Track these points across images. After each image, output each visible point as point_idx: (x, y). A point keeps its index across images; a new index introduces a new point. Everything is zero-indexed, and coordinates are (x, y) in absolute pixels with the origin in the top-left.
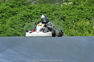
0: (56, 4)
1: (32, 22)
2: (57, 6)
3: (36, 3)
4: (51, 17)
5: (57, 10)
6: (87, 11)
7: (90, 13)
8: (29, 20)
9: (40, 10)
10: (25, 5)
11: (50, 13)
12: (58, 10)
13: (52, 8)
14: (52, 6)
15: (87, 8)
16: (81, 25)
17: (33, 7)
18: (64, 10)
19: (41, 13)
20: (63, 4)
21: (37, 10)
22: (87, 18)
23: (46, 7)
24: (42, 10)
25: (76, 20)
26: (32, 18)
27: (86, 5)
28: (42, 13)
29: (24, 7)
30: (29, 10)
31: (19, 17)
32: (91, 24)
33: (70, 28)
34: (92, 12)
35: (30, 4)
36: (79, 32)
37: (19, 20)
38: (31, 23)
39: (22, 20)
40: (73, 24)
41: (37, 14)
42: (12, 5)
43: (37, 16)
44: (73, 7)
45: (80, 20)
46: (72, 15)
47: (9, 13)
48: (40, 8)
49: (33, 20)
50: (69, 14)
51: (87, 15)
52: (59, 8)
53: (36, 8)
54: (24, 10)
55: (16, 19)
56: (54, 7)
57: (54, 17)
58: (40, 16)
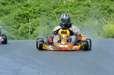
1: (29, 22)
2: (59, 3)
4: (51, 16)
5: (58, 7)
6: (96, 8)
7: (100, 11)
8: (24, 20)
9: (38, 8)
10: (19, 2)
11: (51, 11)
12: (60, 7)
13: (53, 5)
14: (53, 3)
15: (96, 5)
16: (89, 26)
17: (29, 4)
18: (67, 7)
19: (39, 11)
21: (35, 8)
22: (95, 17)
23: (45, 4)
24: (40, 8)
25: (82, 19)
26: (28, 17)
27: (95, 2)
28: (41, 11)
29: (18, 4)
30: (25, 8)
31: (13, 17)
32: (100, 24)
34: (102, 9)
35: (26, 1)
37: (12, 20)
38: (27, 23)
39: (16, 20)
40: (79, 24)
41: (34, 13)
42: (5, 2)
43: (35, 16)
44: (78, 4)
45: (87, 19)
46: (77, 13)
47: (1, 11)
48: (38, 6)
49: (29, 20)
50: (74, 12)
51: (96, 13)
52: (61, 5)
53: (34, 6)
54: (19, 8)
55: (9, 18)
56: (56, 4)
57: (55, 15)
58: (38, 15)
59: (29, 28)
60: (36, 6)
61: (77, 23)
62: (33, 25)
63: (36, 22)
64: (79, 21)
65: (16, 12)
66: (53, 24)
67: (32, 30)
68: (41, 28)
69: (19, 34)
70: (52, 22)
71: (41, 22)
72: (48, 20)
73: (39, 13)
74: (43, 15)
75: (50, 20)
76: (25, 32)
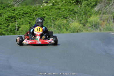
0: (36, 5)
1: (15, 22)
2: (37, 7)
3: (18, 5)
4: (32, 17)
5: (37, 10)
6: (64, 10)
7: (67, 12)
8: (12, 21)
10: (9, 7)
11: (31, 14)
13: (33, 9)
14: (33, 7)
15: (64, 8)
16: (59, 24)
17: (16, 9)
18: (43, 10)
19: (23, 13)
20: (43, 5)
21: (20, 11)
22: (64, 17)
23: (27, 8)
24: (24, 11)
25: (54, 19)
26: (15, 18)
27: (63, 6)
28: (24, 14)
29: (8, 9)
30: (13, 12)
31: (4, 18)
32: (68, 22)
33: (49, 27)
34: (69, 11)
35: (13, 6)
36: (57, 30)
37: (3, 21)
38: (14, 23)
39: (6, 21)
40: (52, 23)
41: (19, 15)
43: (20, 17)
44: (51, 8)
45: (58, 19)
46: (50, 14)
48: (22, 10)
49: (16, 21)
50: (48, 14)
51: (64, 15)
52: (39, 9)
53: (19, 10)
54: (8, 12)
55: (1, 19)
56: (35, 8)
57: (35, 17)
58: (22, 17)
59: (16, 26)
60: (21, 10)
61: (51, 22)
62: (18, 24)
63: (21, 22)
64: (52, 21)
65: (6, 15)
66: (33, 23)
67: (18, 28)
68: (25, 26)
69: (9, 31)
70: (33, 22)
71: (25, 22)
72: (29, 20)
73: (23, 15)
74: (26, 16)
75: (31, 20)
76: (13, 29)
